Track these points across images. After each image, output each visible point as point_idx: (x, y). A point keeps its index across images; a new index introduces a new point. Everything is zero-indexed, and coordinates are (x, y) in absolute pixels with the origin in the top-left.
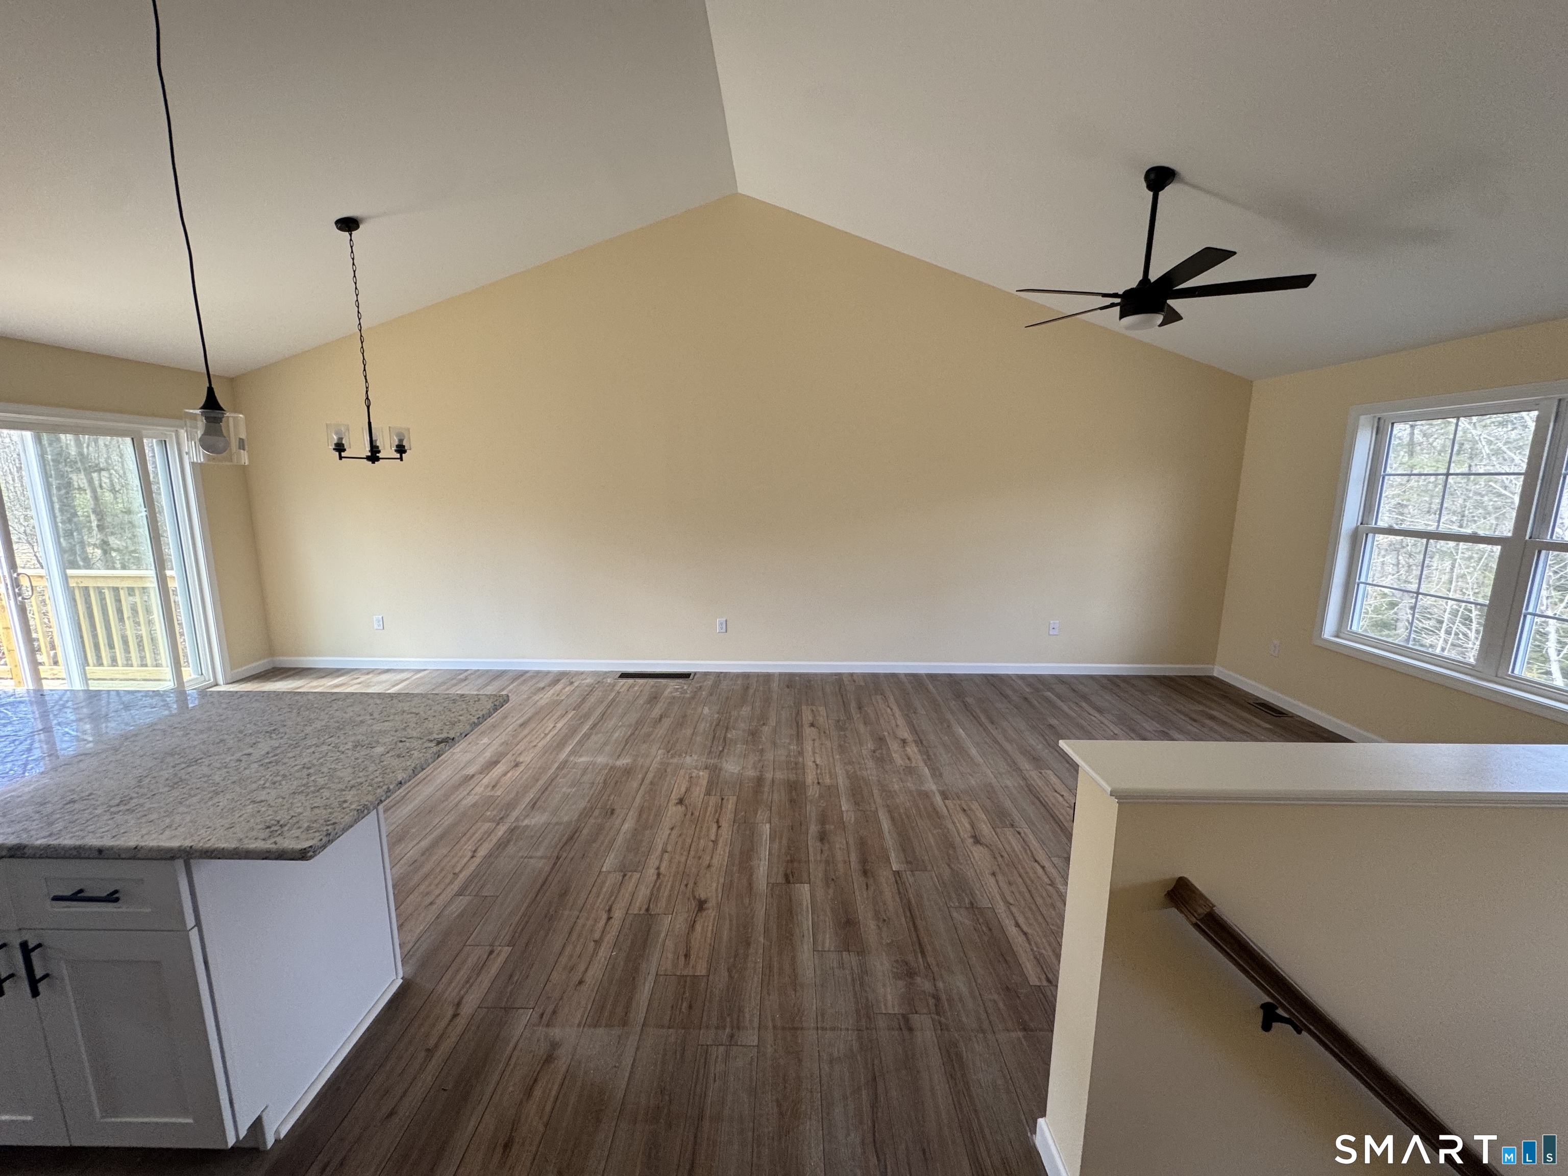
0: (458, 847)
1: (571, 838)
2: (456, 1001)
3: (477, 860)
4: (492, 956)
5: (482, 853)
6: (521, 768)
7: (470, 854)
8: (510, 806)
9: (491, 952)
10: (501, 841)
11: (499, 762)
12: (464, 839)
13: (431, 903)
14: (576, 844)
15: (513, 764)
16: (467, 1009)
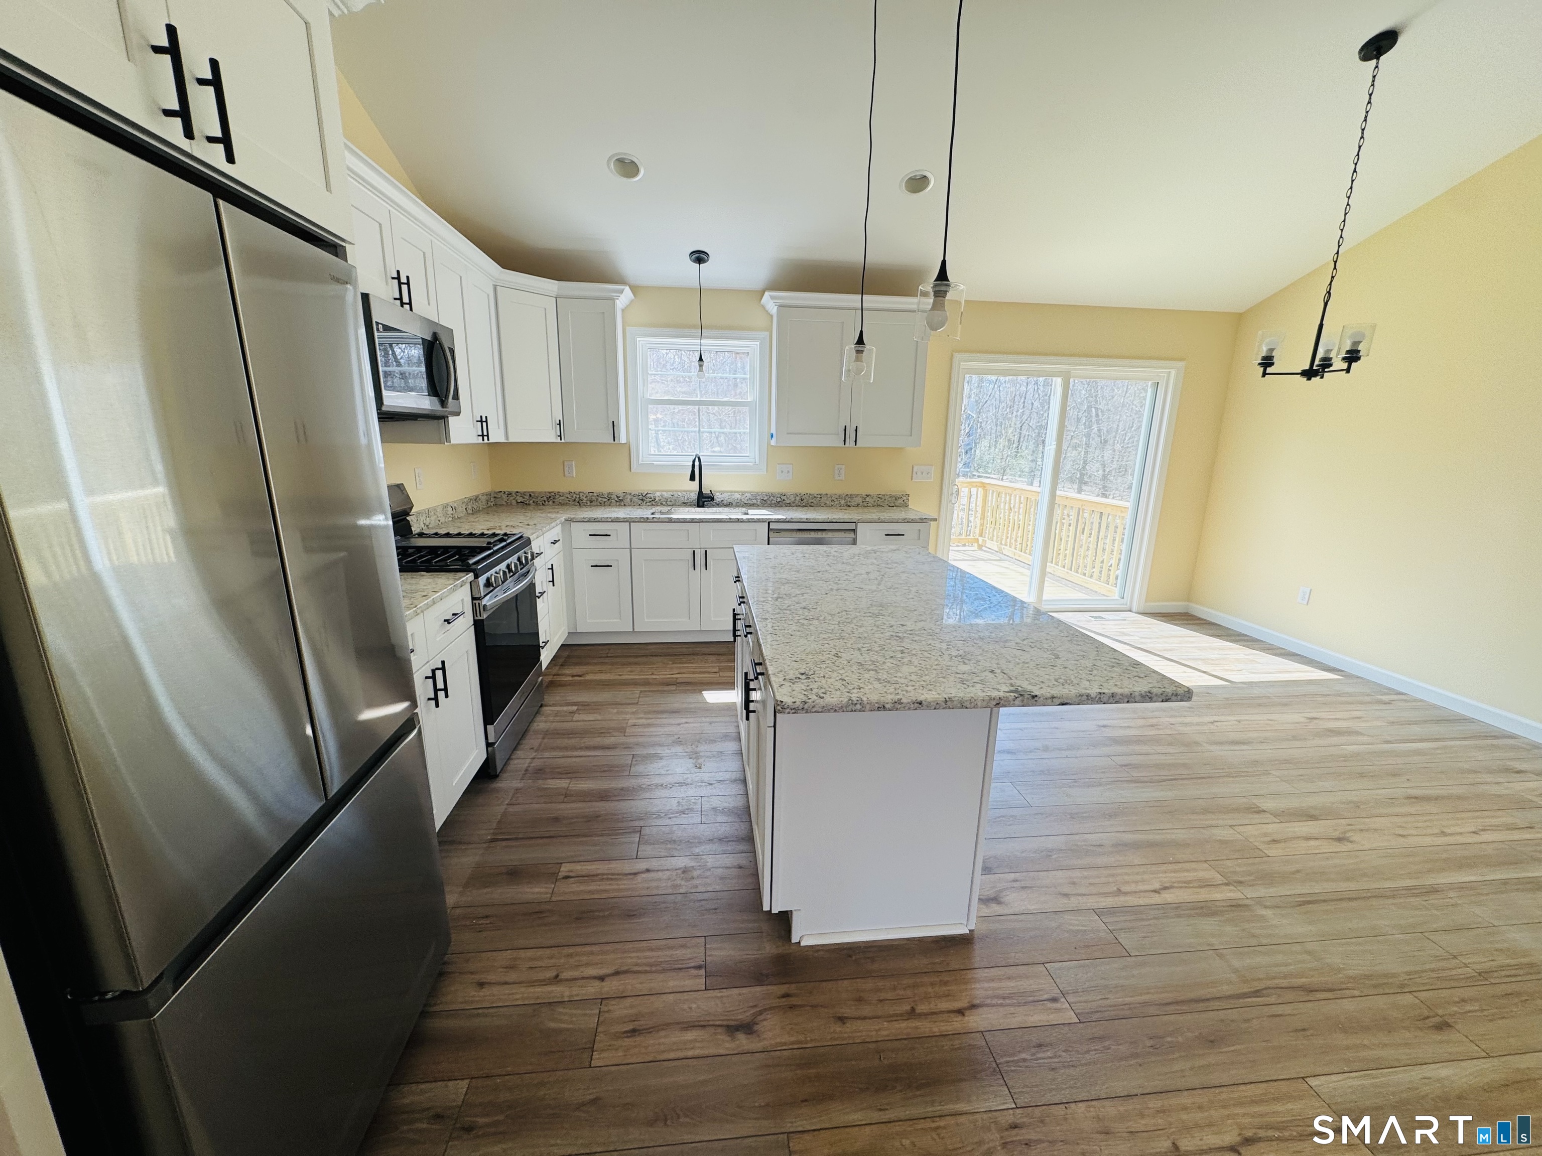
0: (1154, 868)
1: (1310, 990)
2: (977, 1002)
3: (1156, 899)
4: (1050, 1005)
5: (1169, 897)
6: (1344, 847)
7: (1157, 886)
8: (1268, 878)
9: (1054, 1000)
10: (1209, 904)
11: (1317, 820)
12: (1171, 867)
13: (1066, 895)
14: (1309, 1005)
15: (1336, 834)
16: (976, 1021)
